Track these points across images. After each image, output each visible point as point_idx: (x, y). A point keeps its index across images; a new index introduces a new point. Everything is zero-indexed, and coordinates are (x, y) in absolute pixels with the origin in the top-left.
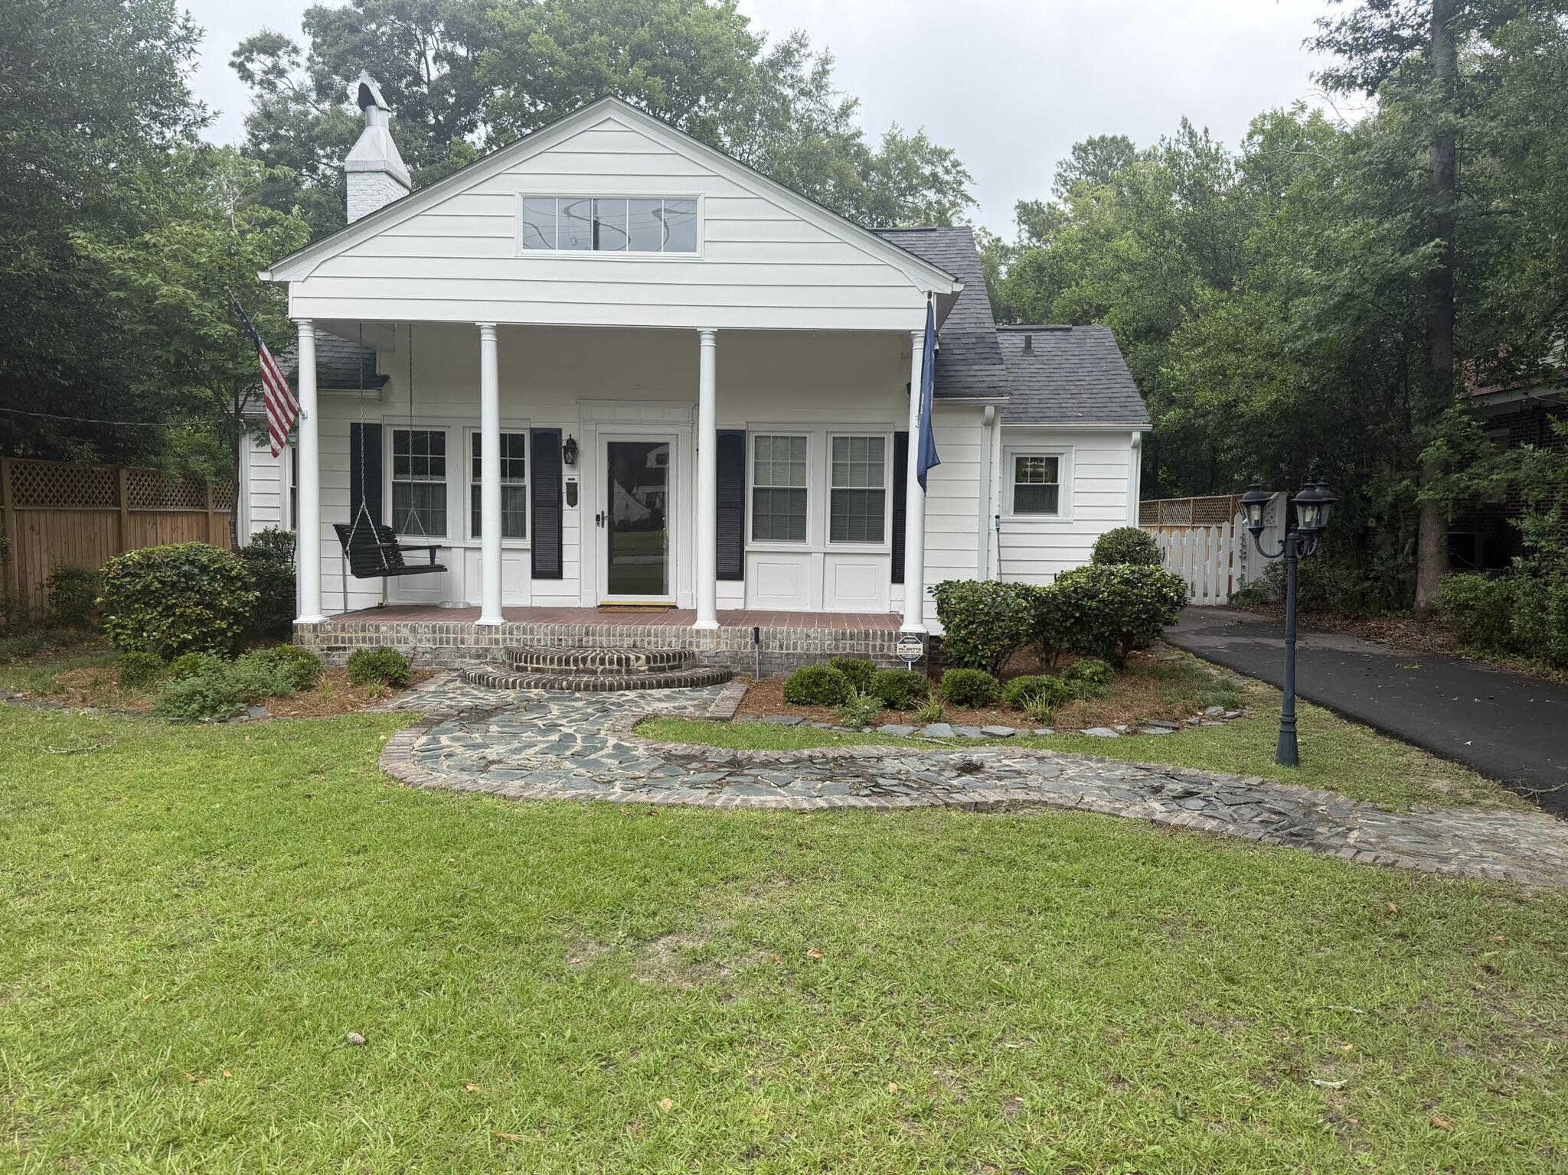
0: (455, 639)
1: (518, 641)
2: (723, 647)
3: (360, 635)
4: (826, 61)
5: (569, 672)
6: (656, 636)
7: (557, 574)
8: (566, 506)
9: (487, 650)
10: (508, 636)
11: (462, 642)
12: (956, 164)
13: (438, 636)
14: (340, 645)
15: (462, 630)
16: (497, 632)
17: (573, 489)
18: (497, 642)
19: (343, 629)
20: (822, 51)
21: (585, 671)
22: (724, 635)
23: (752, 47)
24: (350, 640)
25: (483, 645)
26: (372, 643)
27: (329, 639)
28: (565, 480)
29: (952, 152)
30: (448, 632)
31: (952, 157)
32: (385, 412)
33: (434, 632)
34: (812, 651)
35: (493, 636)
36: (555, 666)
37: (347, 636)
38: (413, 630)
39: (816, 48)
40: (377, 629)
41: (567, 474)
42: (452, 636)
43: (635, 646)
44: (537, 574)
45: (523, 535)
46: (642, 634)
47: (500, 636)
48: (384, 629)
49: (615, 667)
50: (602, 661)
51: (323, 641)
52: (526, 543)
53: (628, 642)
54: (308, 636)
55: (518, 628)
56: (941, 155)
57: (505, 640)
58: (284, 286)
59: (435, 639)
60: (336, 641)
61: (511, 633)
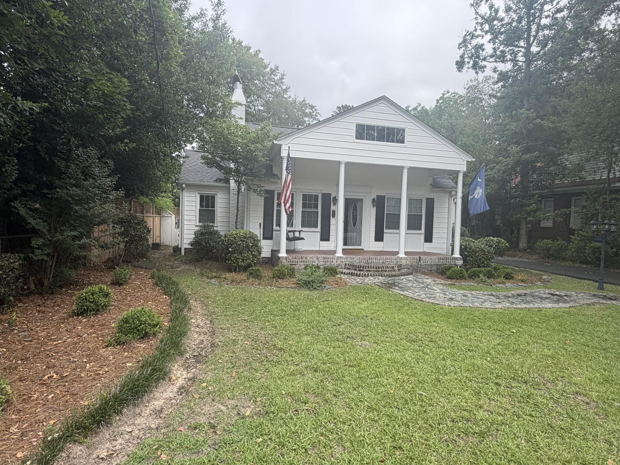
0: (330, 261)
1: (349, 261)
2: (408, 263)
3: (301, 260)
4: (283, 75)
5: (379, 271)
6: (389, 259)
7: (328, 240)
8: (331, 218)
9: (339, 264)
10: (346, 260)
11: (332, 262)
12: (316, 110)
13: (325, 260)
14: (294, 263)
15: (332, 258)
16: (343, 259)
17: (334, 212)
18: (343, 262)
19: (295, 258)
20: (282, 71)
21: (384, 271)
22: (408, 259)
23: (265, 67)
24: (297, 262)
25: (338, 263)
26: (304, 263)
27: (290, 262)
28: (332, 210)
29: (316, 106)
30: (328, 259)
31: (316, 108)
32: (275, 186)
33: (324, 259)
34: (432, 263)
35: (342, 260)
36: (375, 269)
37: (296, 260)
38: (318, 258)
39: (281, 70)
40: (306, 258)
41: (333, 208)
42: (329, 260)
43: (383, 262)
44: (322, 240)
45: (317, 227)
46: (385, 259)
47: (344, 260)
48: (308, 258)
49: (391, 269)
50: (374, 268)
51: (288, 262)
52: (319, 229)
53: (381, 261)
54: (284, 261)
55: (349, 257)
56: (312, 107)
57: (345, 261)
58: (280, 145)
59: (324, 261)
60: (293, 262)
61: (347, 259)
